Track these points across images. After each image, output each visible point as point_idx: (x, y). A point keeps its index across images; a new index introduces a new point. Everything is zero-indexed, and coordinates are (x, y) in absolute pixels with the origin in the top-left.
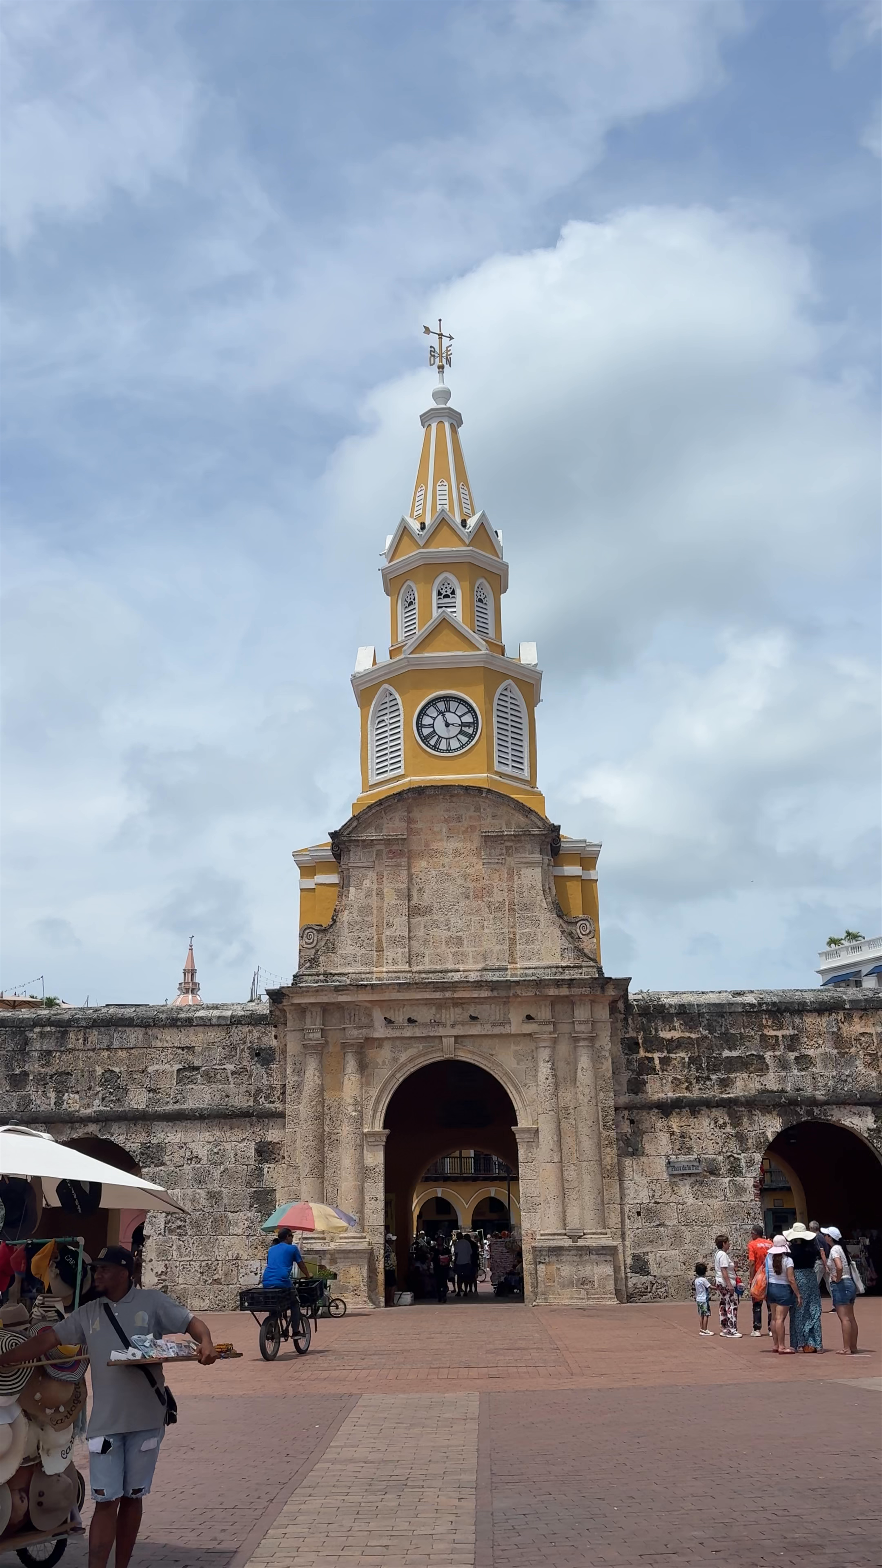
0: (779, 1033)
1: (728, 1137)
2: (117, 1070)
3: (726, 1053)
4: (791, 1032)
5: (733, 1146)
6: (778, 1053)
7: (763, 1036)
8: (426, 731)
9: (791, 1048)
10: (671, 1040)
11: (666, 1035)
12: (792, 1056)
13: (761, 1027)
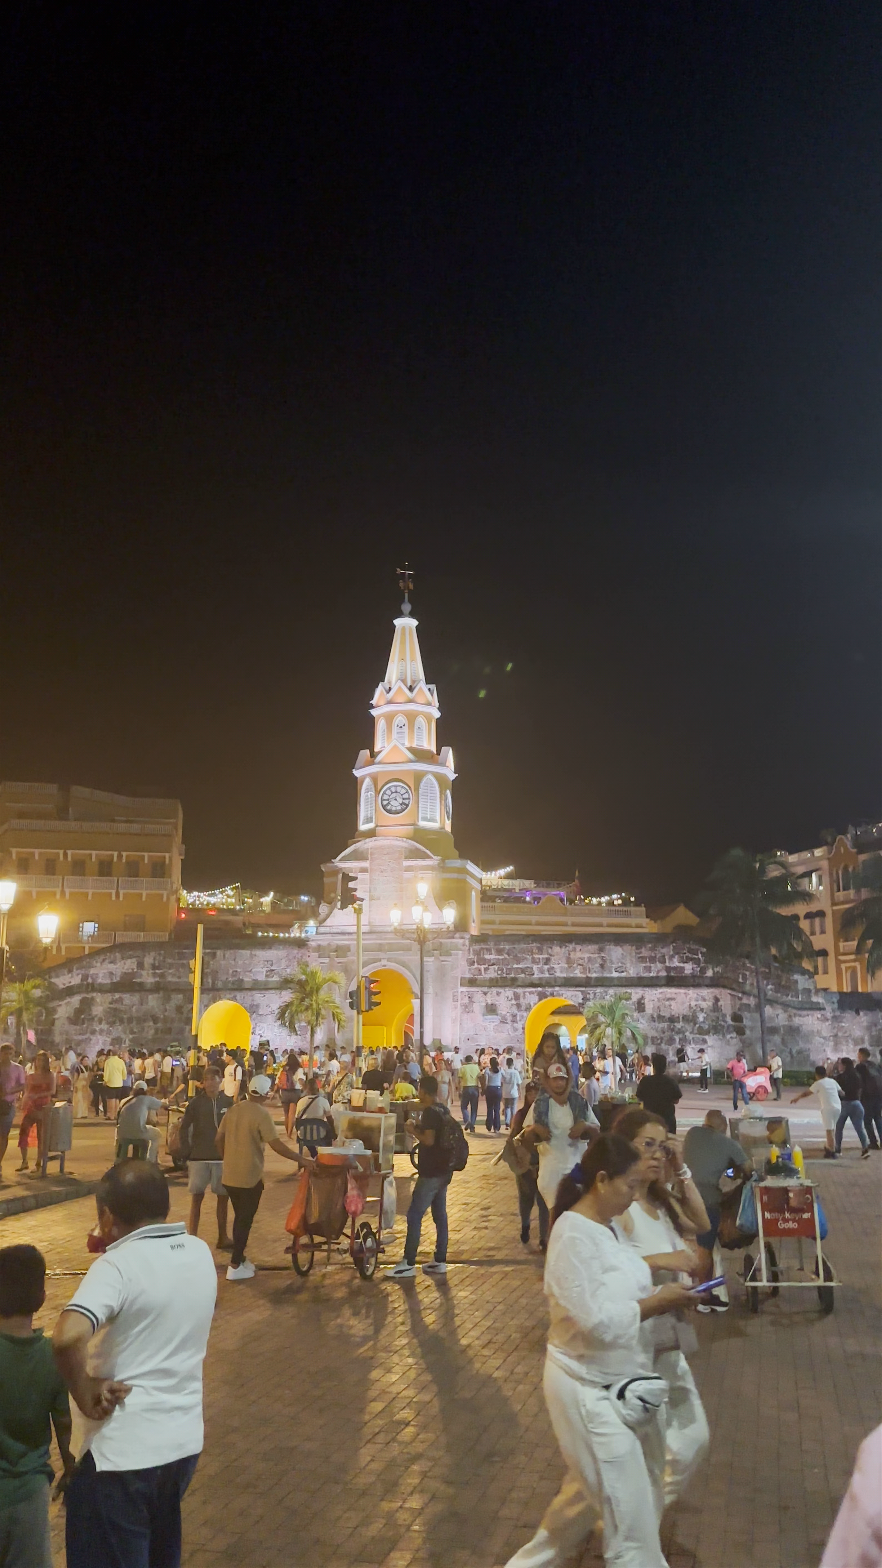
0: (541, 957)
1: (512, 1005)
2: (239, 970)
3: (515, 966)
4: (546, 956)
5: (515, 1010)
6: (539, 966)
7: (533, 958)
8: (385, 803)
9: (546, 964)
10: (490, 960)
11: (487, 957)
12: (546, 967)
13: (532, 953)
